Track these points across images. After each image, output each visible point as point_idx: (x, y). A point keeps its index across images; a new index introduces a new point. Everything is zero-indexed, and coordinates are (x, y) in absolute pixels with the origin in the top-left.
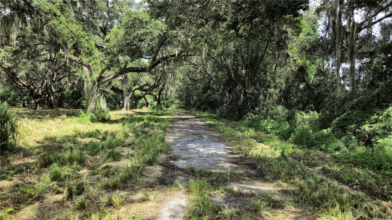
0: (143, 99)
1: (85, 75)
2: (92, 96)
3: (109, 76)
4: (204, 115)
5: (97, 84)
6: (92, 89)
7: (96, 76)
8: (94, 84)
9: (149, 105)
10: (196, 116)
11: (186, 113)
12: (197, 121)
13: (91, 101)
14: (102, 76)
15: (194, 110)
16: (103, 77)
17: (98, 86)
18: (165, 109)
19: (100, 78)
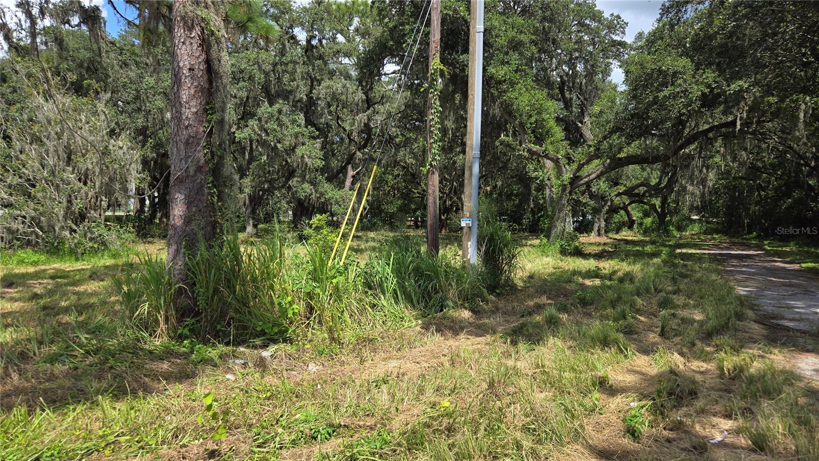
0: (622, 212)
1: (547, 176)
2: (560, 210)
3: (589, 175)
4: (788, 249)
5: (568, 190)
6: (561, 198)
7: (567, 176)
8: (564, 190)
9: (635, 226)
10: (764, 250)
11: (733, 245)
12: (776, 261)
13: (558, 218)
14: (578, 174)
15: (754, 238)
16: (579, 177)
17: (570, 193)
18: (677, 234)
19: (575, 179)
